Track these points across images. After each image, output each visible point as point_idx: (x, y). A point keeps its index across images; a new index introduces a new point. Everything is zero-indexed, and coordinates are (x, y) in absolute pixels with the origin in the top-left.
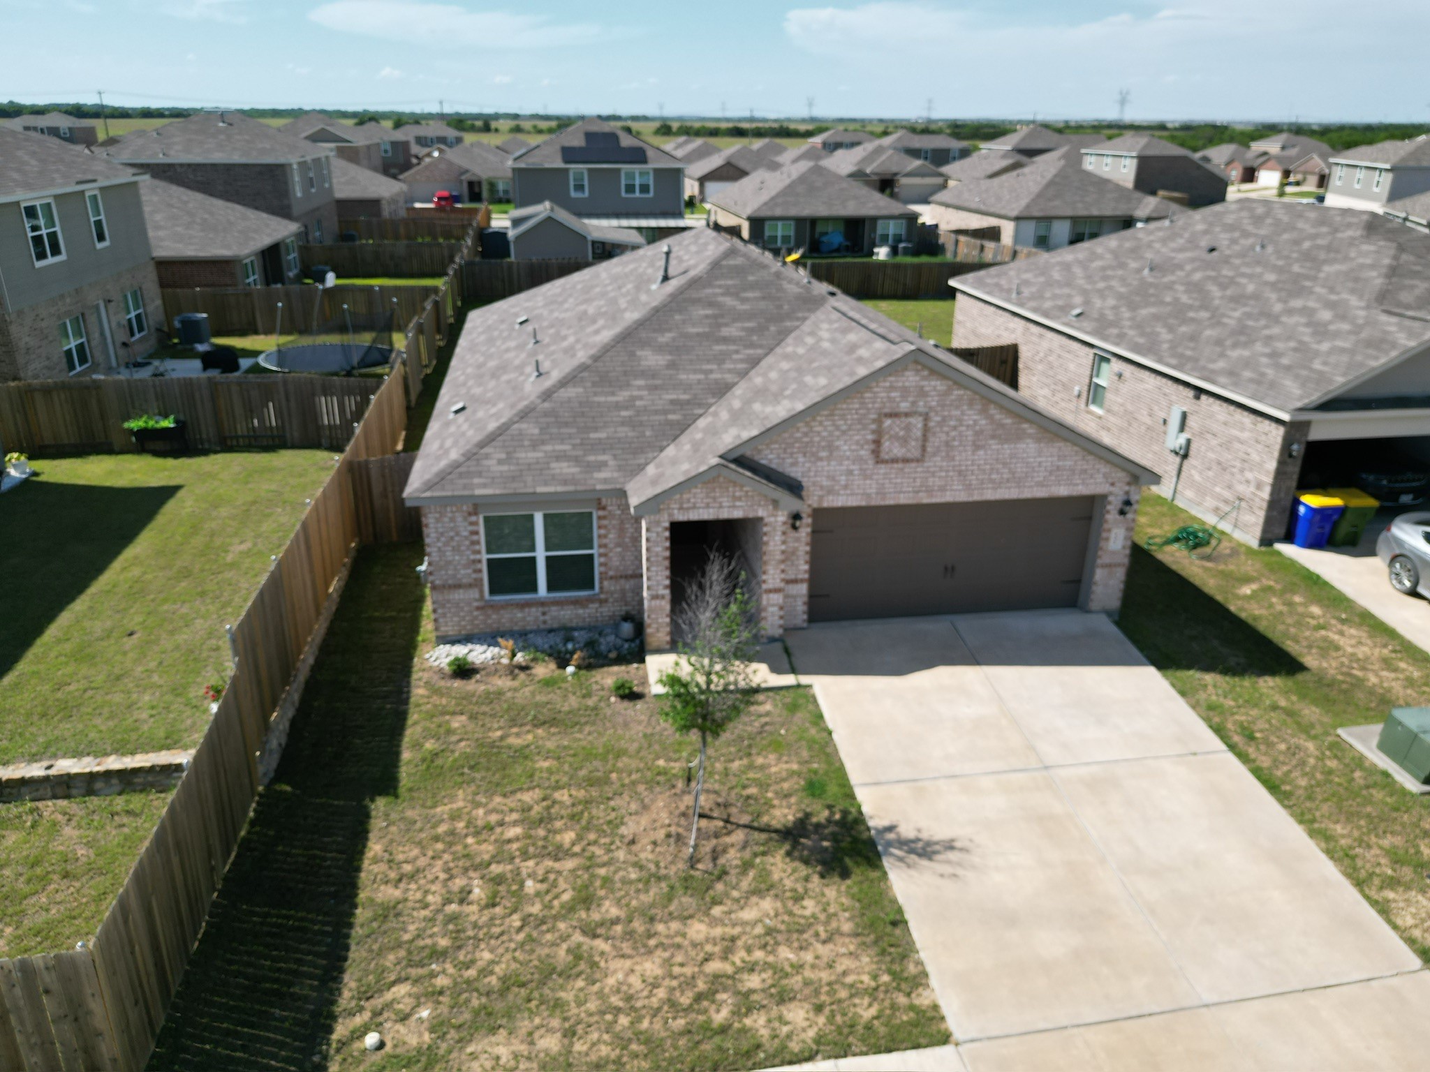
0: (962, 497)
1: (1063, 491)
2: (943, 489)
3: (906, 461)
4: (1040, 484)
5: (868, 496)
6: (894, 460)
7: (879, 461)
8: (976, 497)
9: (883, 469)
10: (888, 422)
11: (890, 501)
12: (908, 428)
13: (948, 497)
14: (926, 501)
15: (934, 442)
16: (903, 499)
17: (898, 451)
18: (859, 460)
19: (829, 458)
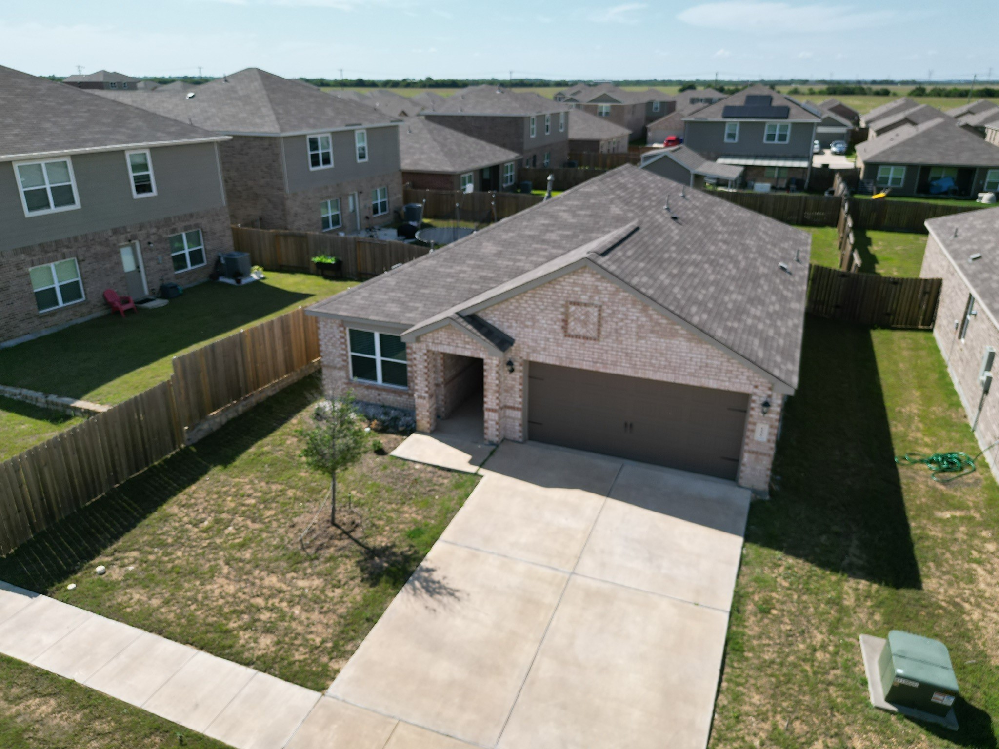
0: (629, 373)
1: (712, 384)
2: (614, 364)
3: (586, 338)
4: (692, 375)
5: (561, 358)
6: (578, 337)
7: (567, 335)
8: (640, 375)
9: (570, 341)
10: (572, 308)
11: (575, 365)
12: (587, 314)
13: (618, 371)
14: (602, 370)
15: (606, 328)
16: (586, 366)
17: (580, 330)
18: (553, 331)
19: (533, 327)
